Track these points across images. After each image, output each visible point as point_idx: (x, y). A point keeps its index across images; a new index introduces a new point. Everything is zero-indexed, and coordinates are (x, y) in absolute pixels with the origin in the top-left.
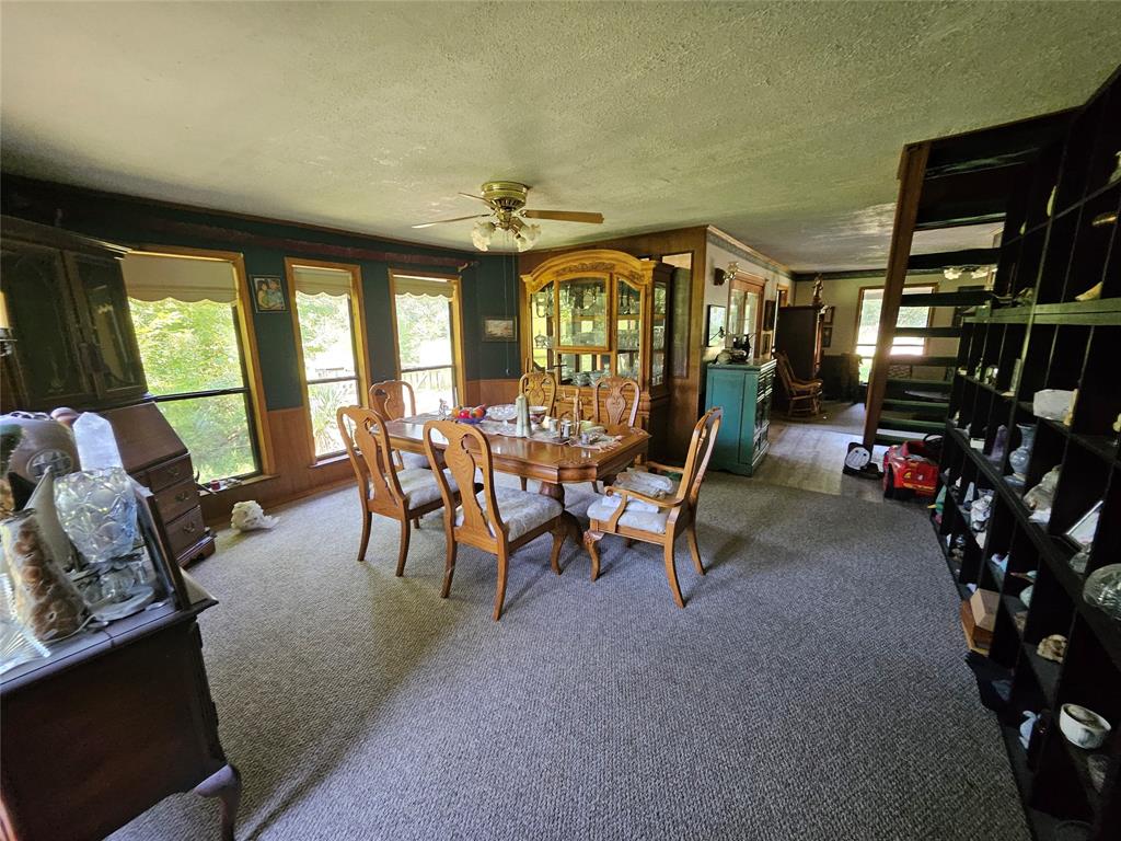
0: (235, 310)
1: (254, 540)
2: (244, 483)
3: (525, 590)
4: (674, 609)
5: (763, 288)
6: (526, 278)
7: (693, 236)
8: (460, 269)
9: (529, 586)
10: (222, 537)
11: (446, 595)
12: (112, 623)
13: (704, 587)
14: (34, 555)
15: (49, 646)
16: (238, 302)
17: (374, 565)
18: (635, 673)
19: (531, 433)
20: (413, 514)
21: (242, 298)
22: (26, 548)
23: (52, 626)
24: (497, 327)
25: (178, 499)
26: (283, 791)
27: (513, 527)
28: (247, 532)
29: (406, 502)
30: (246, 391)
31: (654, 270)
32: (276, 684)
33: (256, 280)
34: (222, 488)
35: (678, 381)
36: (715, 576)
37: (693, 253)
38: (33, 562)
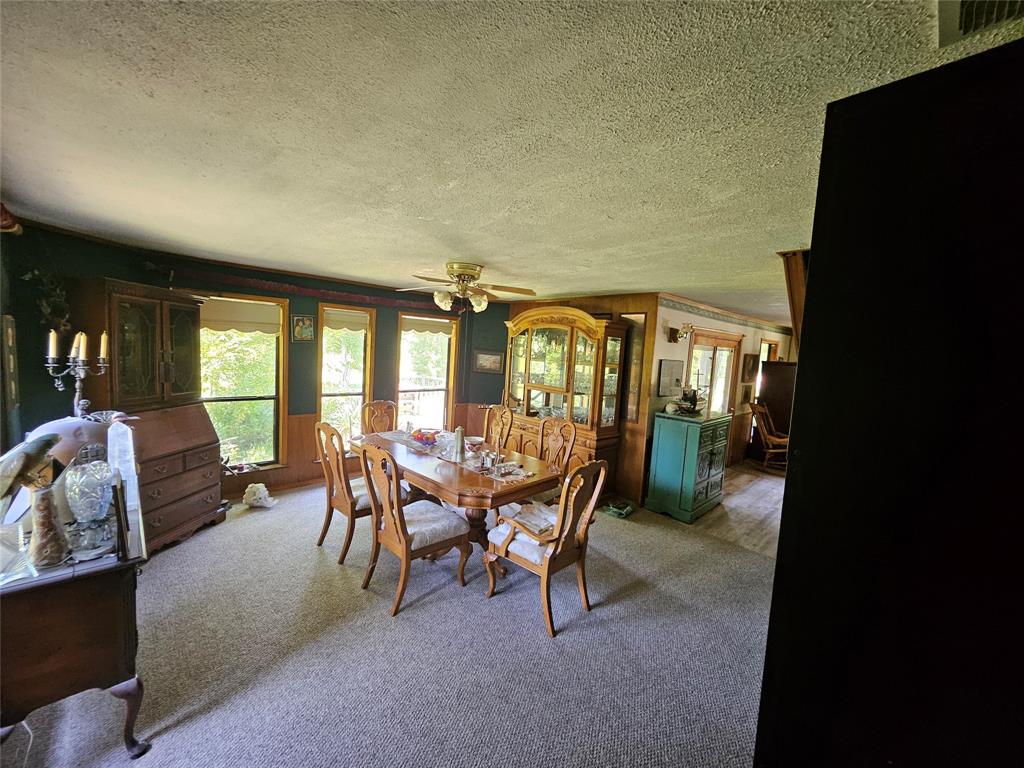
0: (278, 338)
1: (256, 515)
2: (261, 468)
3: (428, 594)
4: (544, 636)
5: (740, 343)
6: (509, 324)
7: (649, 300)
8: (460, 313)
9: (434, 591)
10: (236, 509)
11: (366, 586)
12: (81, 562)
13: (583, 622)
14: (45, 512)
15: (39, 571)
16: (280, 333)
17: (326, 551)
18: (478, 685)
19: (463, 459)
20: (356, 514)
21: (283, 331)
22: (41, 508)
23: (45, 558)
24: (487, 361)
25: (204, 476)
26: (180, 714)
27: (417, 539)
28: (253, 508)
29: (354, 504)
30: (276, 398)
31: (606, 327)
32: (215, 631)
33: (296, 318)
34: (245, 471)
35: (629, 425)
36: (598, 615)
37: (646, 314)
38: (45, 517)
